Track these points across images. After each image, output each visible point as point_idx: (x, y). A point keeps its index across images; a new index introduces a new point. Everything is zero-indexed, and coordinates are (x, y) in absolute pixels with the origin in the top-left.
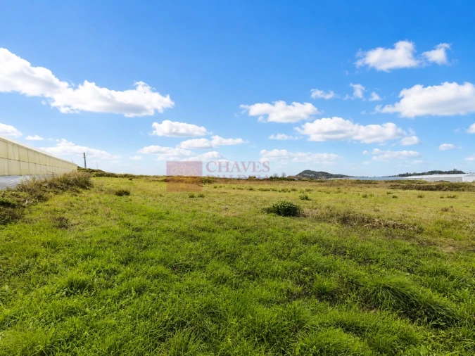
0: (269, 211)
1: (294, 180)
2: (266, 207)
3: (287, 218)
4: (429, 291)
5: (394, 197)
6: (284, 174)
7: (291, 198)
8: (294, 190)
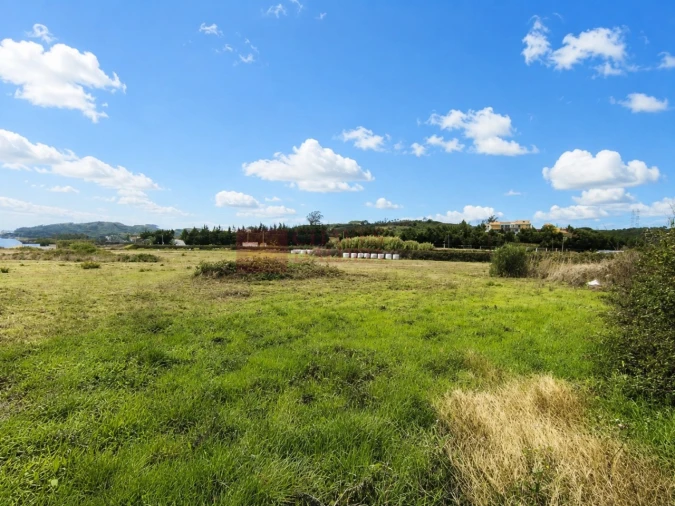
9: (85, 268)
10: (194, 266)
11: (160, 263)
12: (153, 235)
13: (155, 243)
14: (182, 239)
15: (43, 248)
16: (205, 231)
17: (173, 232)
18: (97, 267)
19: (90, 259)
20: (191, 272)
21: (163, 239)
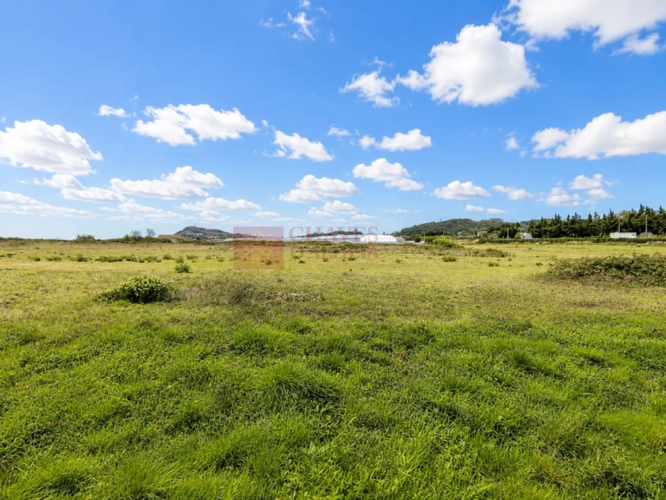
0: (114, 297)
1: (170, 242)
2: (109, 290)
3: (148, 306)
4: (324, 373)
5: (302, 262)
6: (151, 232)
7: (160, 272)
8: (167, 258)
9: (446, 261)
10: (545, 263)
11: (507, 258)
12: (498, 229)
13: (501, 236)
14: (529, 231)
15: (417, 244)
16: (557, 220)
17: (518, 225)
18: (454, 260)
19: (448, 253)
20: (544, 270)
21: (508, 233)
